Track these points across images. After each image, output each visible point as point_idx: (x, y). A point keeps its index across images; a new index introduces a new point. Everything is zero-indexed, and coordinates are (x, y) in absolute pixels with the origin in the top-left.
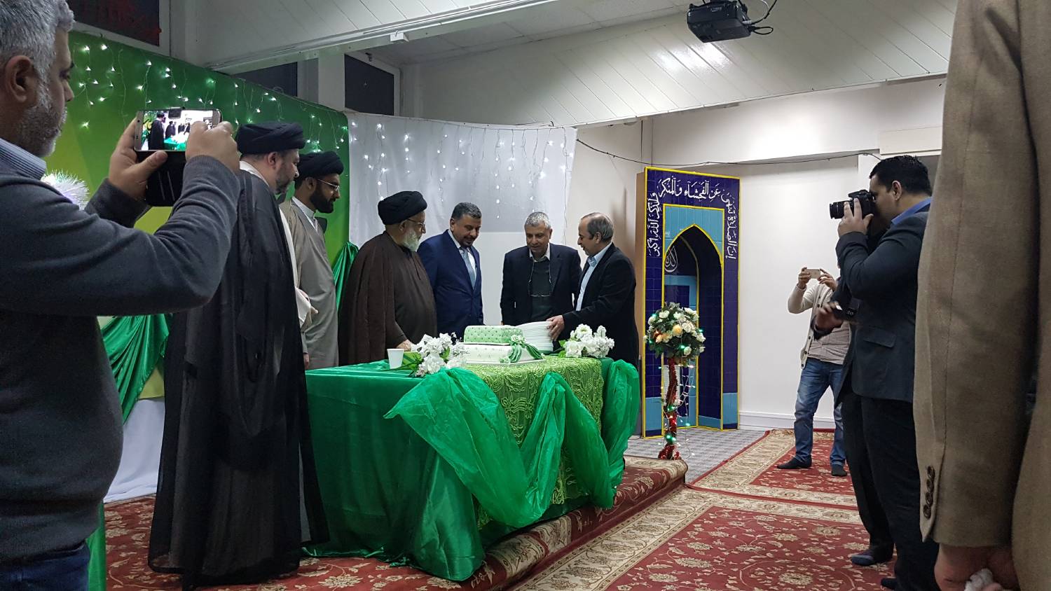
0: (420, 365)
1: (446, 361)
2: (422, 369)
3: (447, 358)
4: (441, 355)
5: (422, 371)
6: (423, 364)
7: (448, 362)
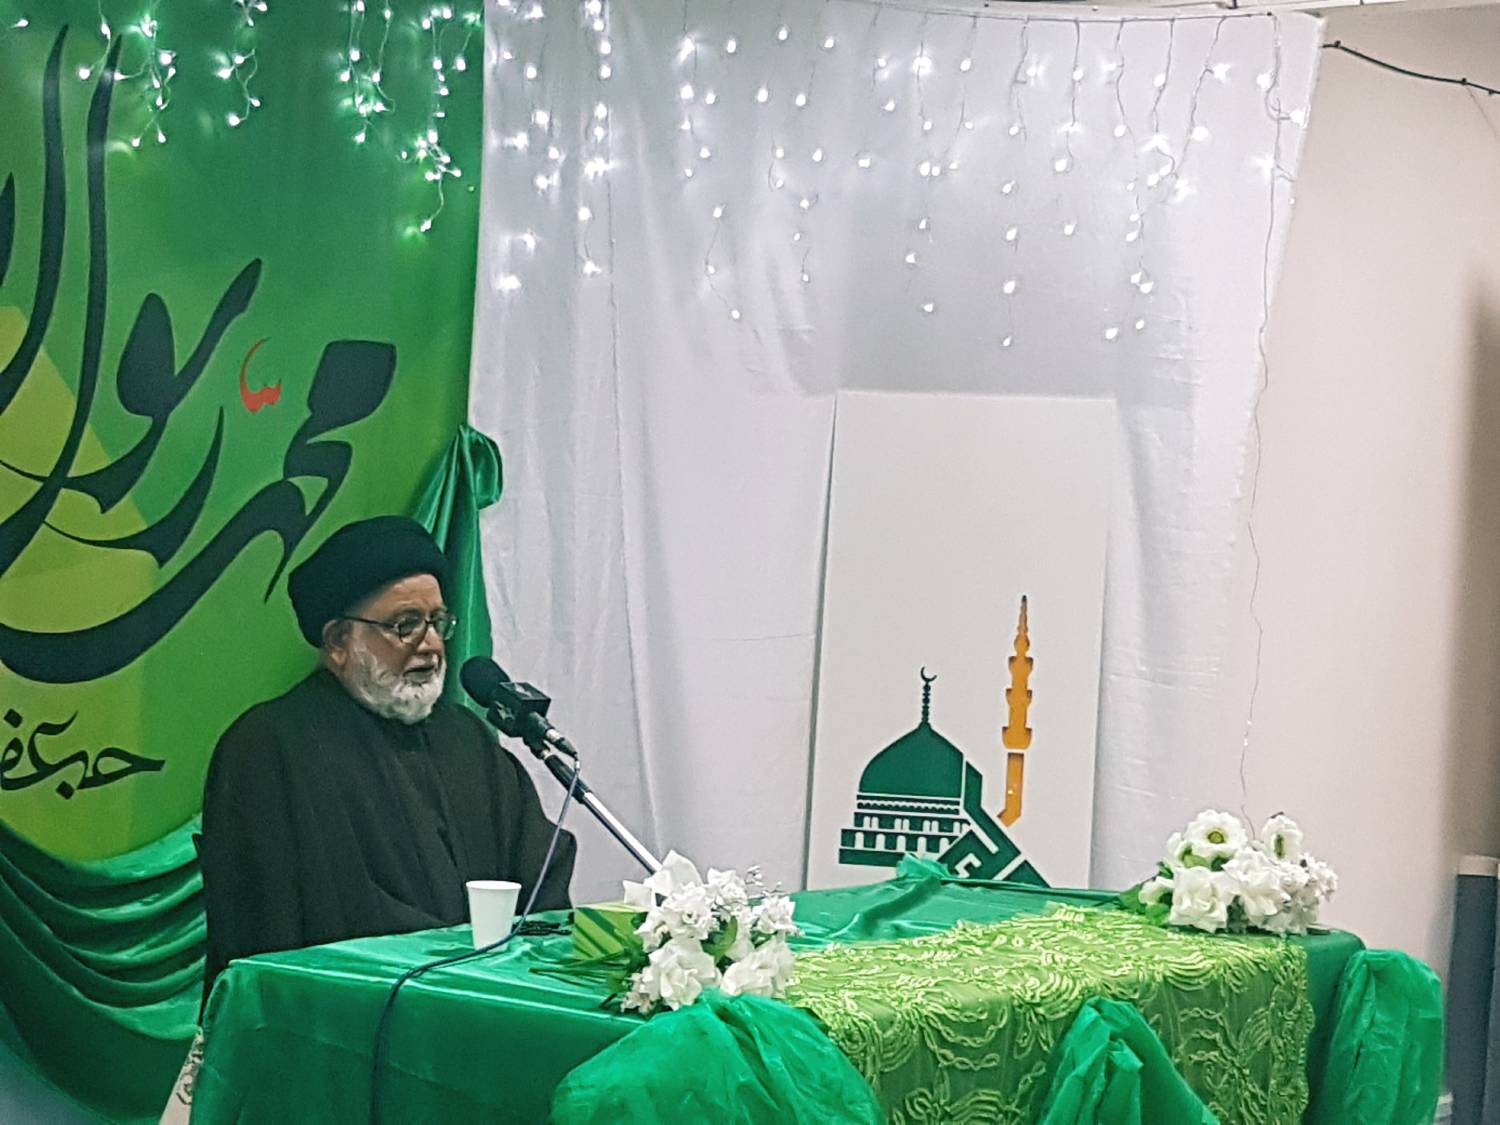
0: (635, 977)
1: (723, 964)
2: (642, 989)
3: (729, 954)
4: (708, 944)
5: (644, 996)
6: (648, 974)
7: (731, 970)
